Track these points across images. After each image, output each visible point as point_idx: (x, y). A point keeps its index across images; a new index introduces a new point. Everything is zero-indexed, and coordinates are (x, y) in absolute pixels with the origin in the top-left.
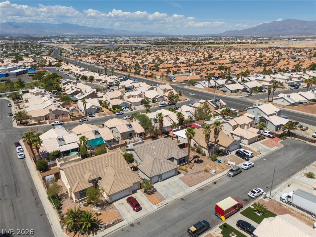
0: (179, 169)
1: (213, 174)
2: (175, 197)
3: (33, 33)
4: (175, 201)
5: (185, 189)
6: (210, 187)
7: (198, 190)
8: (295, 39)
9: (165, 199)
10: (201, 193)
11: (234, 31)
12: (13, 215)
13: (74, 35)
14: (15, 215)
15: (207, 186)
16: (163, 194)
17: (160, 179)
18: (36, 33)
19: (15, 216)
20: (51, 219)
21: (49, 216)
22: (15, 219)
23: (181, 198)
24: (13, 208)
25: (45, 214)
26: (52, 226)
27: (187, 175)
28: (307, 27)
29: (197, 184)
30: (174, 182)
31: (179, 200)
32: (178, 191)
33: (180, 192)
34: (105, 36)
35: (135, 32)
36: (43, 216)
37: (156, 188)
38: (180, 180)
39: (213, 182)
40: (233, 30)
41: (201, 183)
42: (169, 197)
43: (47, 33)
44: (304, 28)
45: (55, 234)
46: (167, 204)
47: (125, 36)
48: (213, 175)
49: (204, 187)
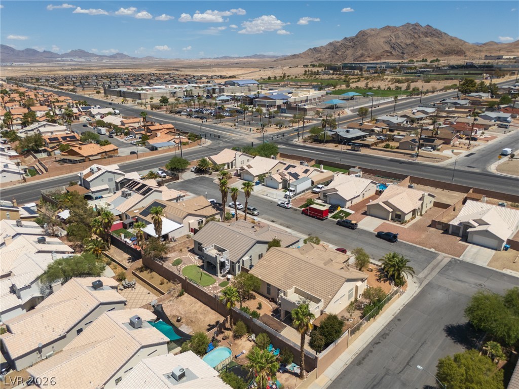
12: (422, 348)
14: (420, 347)
19: (423, 344)
20: (398, 308)
21: (395, 313)
22: (425, 341)
24: (413, 357)
25: (395, 317)
26: (406, 304)
36: (399, 318)
45: (413, 297)
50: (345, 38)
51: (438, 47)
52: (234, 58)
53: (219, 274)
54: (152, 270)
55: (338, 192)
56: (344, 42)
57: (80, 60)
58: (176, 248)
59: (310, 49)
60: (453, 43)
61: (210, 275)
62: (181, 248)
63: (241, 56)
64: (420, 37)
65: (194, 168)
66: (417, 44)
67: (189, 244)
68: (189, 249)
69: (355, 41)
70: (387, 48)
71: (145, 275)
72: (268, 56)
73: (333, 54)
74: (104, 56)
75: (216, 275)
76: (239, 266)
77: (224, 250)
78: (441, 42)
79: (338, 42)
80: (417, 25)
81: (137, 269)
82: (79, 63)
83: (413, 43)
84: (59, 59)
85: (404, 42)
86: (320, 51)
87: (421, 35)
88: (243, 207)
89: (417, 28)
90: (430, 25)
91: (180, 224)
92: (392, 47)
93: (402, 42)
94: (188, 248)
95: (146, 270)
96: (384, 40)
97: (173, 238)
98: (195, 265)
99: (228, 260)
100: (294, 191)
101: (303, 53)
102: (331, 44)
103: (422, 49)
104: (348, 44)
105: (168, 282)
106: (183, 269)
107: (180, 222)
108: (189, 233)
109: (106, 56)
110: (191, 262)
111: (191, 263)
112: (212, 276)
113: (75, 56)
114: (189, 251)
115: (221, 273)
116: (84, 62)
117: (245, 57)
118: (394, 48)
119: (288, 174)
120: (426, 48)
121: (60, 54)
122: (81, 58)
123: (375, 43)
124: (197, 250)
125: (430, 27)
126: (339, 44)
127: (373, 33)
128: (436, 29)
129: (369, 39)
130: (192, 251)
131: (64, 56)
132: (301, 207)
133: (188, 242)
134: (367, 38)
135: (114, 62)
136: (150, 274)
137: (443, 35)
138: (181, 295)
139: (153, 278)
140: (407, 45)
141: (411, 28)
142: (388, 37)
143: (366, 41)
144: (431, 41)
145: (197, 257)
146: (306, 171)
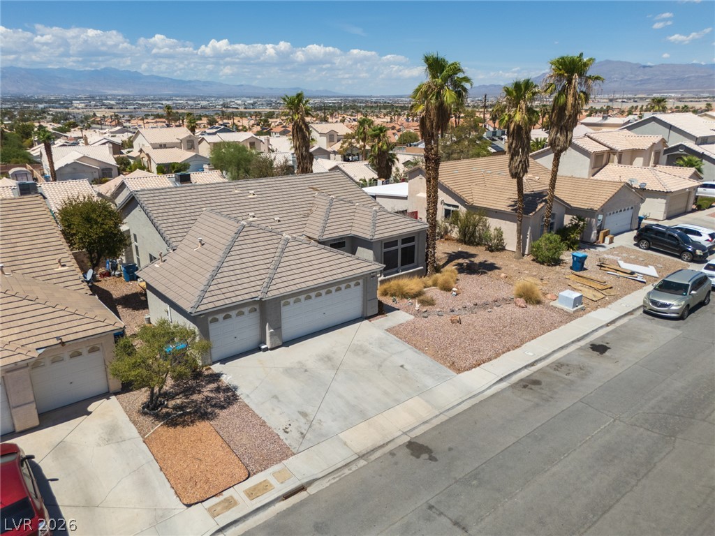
0: (385, 294)
1: (570, 309)
2: (361, 437)
3: (31, 90)
4: (362, 463)
5: (429, 381)
6: (583, 371)
7: (513, 386)
8: (625, 100)
9: (285, 453)
10: (537, 405)
11: (491, 86)
13: (128, 95)
15: (559, 365)
16: (276, 420)
17: (268, 331)
18: (39, 91)
23: (406, 439)
27: (433, 318)
28: (646, 77)
29: (497, 355)
30: (360, 350)
31: (392, 454)
32: (386, 393)
33: (398, 402)
34: (202, 97)
35: (272, 89)
37: (234, 383)
38: (392, 337)
39: (582, 343)
40: (488, 85)
41: (517, 350)
42: (323, 437)
43: (65, 89)
44: (640, 78)
46: (302, 488)
47: (247, 97)
48: (570, 317)
49: (541, 371)
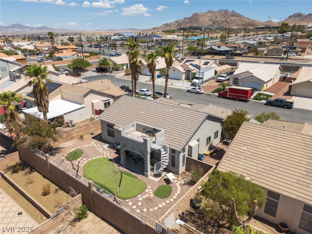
50: (185, 18)
51: (240, 22)
52: (117, 30)
53: (149, 173)
54: (32, 169)
55: (253, 74)
56: (184, 20)
57: (18, 30)
58: (75, 135)
59: (164, 24)
60: (249, 20)
61: (133, 174)
62: (82, 133)
63: (122, 29)
64: (229, 17)
65: (95, 68)
66: (228, 20)
67: (93, 129)
68: (94, 136)
69: (191, 19)
70: (211, 23)
71: (19, 179)
72: (138, 29)
73: (178, 26)
74: (34, 28)
75: (143, 175)
76: (184, 156)
77: (156, 131)
78: (242, 20)
79: (181, 20)
80: (226, 11)
81: (9, 168)
82: (17, 32)
83: (226, 20)
84: (4, 29)
85: (220, 20)
86: (170, 26)
87: (230, 16)
88: (151, 93)
89: (226, 12)
90: (234, 11)
91: (81, 104)
92: (213, 22)
93: (219, 20)
94: (92, 134)
95: (23, 170)
96: (208, 18)
97: (71, 122)
98: (104, 158)
99: (164, 147)
100: (201, 78)
101: (160, 27)
102: (176, 21)
103: (231, 23)
104: (187, 21)
105: (57, 191)
106: (85, 165)
107: (80, 102)
108: (93, 116)
109: (35, 28)
110: (98, 153)
111: (98, 155)
112: (137, 175)
113: (15, 28)
114: (94, 138)
115: (152, 170)
116: (20, 31)
117: (124, 30)
118: (214, 23)
119: (190, 65)
120: (234, 23)
121: (4, 26)
122: (18, 29)
123: (203, 20)
124: (106, 136)
125: (234, 12)
126: (181, 22)
127: (202, 14)
128: (237, 13)
129: (200, 18)
130: (99, 138)
131: (6, 28)
132: (214, 92)
133: (91, 126)
134: (198, 17)
135: (40, 32)
136: (28, 176)
137: (242, 16)
138: (80, 217)
139: (31, 183)
140: (222, 21)
141: (223, 12)
142: (210, 17)
143: (198, 19)
144: (236, 19)
145: (106, 146)
146: (206, 64)
